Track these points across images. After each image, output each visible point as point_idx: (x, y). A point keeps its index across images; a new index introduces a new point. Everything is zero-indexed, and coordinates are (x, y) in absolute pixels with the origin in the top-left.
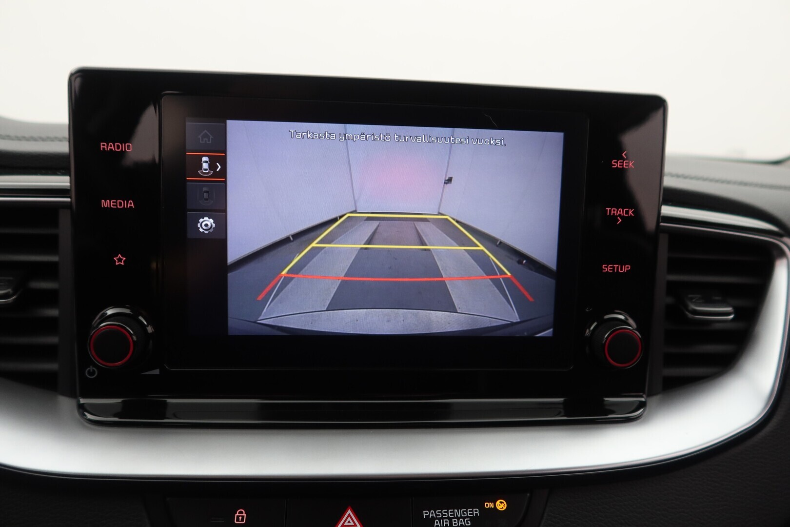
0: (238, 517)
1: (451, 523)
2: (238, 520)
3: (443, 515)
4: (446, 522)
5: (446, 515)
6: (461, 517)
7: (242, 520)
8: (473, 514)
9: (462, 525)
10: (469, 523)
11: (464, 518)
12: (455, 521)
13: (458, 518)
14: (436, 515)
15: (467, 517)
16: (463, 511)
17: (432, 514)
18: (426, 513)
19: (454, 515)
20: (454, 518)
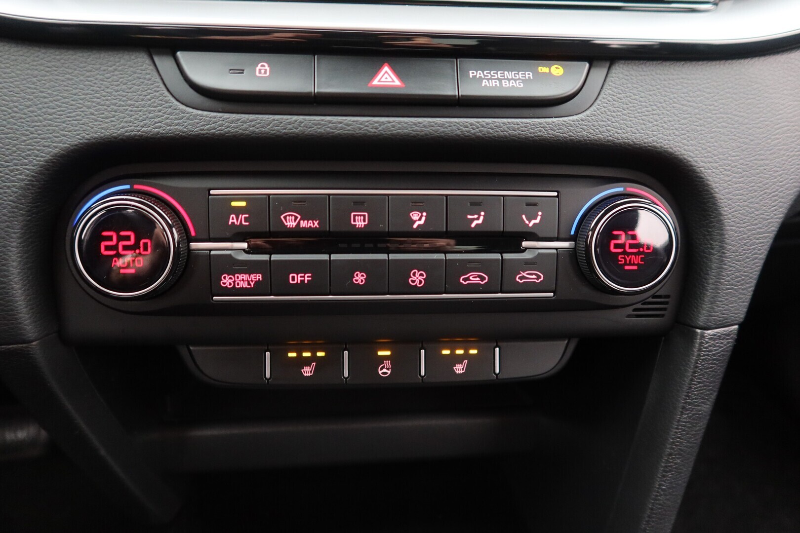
0: (260, 70)
1: (501, 83)
2: (260, 73)
3: (492, 76)
4: (496, 82)
5: (495, 76)
6: (512, 79)
7: (265, 73)
8: (525, 77)
9: (513, 86)
10: (520, 85)
11: (515, 80)
12: (505, 82)
13: (509, 80)
14: (485, 76)
15: (519, 79)
16: (515, 74)
17: (479, 74)
18: (473, 73)
19: (504, 76)
20: (505, 79)
